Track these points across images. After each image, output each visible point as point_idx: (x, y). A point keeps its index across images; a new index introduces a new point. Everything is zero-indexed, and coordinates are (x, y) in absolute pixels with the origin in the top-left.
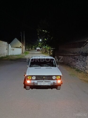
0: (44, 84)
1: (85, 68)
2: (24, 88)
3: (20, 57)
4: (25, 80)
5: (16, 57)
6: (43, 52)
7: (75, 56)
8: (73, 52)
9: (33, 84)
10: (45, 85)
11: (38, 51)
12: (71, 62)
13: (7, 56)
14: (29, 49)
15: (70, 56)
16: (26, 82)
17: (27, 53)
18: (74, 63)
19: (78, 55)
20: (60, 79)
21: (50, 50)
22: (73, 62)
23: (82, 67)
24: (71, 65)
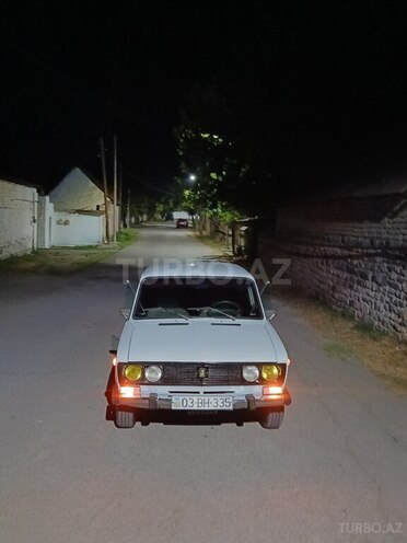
0: (203, 403)
1: (400, 320)
2: (107, 419)
3: (94, 257)
4: (112, 384)
5: (79, 257)
6: (204, 233)
7: (352, 257)
8: (343, 241)
9: (147, 401)
10: (206, 408)
11: (179, 227)
12: (334, 288)
13: (37, 253)
14: (137, 219)
15: (326, 257)
16: (118, 392)
17: (128, 238)
18: (347, 291)
19: (368, 255)
20: (281, 378)
21: (233, 225)
22: (344, 285)
23: (384, 314)
24: (330, 301)
